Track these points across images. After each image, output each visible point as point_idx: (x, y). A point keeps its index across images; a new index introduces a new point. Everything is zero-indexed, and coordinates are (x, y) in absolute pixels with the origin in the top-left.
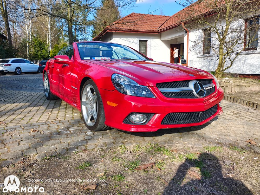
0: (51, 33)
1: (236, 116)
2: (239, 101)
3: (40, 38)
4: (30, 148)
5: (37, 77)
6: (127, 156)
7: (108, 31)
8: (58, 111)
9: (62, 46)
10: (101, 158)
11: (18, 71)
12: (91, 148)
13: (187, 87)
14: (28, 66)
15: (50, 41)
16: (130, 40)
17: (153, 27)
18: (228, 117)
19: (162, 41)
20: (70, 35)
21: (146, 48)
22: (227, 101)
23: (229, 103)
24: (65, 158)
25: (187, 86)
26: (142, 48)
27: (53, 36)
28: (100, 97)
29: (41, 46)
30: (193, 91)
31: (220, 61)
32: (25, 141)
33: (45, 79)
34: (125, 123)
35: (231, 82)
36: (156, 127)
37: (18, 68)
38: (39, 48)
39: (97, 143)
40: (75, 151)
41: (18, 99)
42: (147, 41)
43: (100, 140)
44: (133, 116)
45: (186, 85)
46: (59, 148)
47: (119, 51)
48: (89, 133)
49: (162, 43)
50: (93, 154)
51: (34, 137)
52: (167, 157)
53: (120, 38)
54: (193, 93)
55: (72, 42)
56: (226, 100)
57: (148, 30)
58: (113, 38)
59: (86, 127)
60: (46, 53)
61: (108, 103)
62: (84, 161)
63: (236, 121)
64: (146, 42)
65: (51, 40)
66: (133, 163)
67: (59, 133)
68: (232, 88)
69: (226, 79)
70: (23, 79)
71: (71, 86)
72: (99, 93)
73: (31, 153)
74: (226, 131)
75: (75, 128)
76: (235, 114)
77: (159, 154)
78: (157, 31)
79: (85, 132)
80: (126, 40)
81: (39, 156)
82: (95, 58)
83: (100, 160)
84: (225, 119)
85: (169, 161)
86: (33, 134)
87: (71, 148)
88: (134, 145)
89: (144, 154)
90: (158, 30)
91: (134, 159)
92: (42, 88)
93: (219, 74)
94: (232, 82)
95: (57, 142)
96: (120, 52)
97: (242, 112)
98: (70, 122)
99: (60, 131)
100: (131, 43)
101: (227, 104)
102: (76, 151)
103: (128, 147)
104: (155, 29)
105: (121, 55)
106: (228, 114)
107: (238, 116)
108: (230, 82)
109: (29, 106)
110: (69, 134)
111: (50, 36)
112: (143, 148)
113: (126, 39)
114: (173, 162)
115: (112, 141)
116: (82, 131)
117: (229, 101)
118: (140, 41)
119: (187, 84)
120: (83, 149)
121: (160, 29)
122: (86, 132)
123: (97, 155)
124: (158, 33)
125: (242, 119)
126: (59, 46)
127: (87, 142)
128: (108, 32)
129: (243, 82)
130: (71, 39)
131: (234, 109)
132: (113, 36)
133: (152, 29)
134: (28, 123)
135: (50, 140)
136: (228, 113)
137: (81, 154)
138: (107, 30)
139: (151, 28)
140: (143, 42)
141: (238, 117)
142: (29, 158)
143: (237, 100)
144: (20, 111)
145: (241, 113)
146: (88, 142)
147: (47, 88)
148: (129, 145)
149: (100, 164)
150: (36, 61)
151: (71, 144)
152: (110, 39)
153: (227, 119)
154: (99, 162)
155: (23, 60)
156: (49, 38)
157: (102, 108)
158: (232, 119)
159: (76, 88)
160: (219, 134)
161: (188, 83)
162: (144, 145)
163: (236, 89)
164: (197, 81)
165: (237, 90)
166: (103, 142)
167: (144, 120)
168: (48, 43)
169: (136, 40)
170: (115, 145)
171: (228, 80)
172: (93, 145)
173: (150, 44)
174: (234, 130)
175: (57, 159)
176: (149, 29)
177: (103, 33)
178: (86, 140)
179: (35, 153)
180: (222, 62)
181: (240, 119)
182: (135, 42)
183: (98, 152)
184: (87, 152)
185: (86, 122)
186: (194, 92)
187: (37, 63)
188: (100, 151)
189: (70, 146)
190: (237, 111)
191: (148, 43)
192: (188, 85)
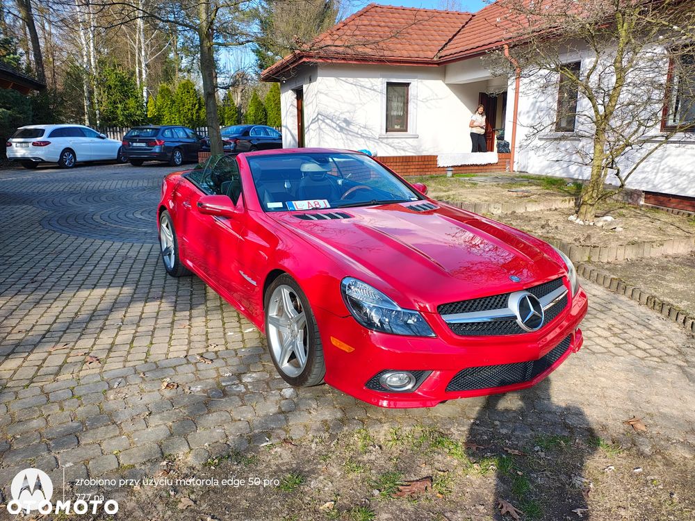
0: (147, 45)
1: (616, 340)
2: (629, 292)
3: (120, 65)
4: (172, 435)
5: (120, 182)
6: (373, 457)
7: (304, 59)
8: (204, 319)
9: (179, 88)
10: (321, 461)
11: (67, 160)
12: (298, 437)
13: (505, 307)
14: (92, 144)
15: (143, 65)
16: (363, 83)
17: (424, 48)
18: (597, 344)
19: (447, 85)
20: (207, 74)
21: (406, 103)
22: (601, 288)
23: (607, 297)
24: (249, 462)
25: (504, 305)
26: (395, 104)
27: (152, 53)
28: (315, 321)
29: (126, 88)
30: (515, 317)
31: (595, 173)
32: (158, 416)
33: (164, 225)
34: (369, 387)
35: (619, 229)
36: (433, 398)
37: (69, 150)
38: (118, 94)
39: (307, 422)
40: (265, 444)
41: (98, 271)
42: (408, 84)
43: (314, 413)
44: (387, 375)
45: (503, 303)
46: (231, 434)
47: (333, 111)
48: (288, 391)
49: (447, 89)
50: (303, 450)
51: (172, 402)
52: (455, 462)
53: (337, 77)
54: (515, 323)
55: (210, 90)
56: (600, 285)
57: (412, 55)
58: (318, 78)
59: (278, 373)
60: (138, 109)
61: (335, 342)
62: (288, 470)
63: (614, 360)
64: (406, 88)
65: (146, 65)
66: (386, 476)
67: (224, 393)
68: (619, 252)
69: (606, 221)
70: (85, 187)
71: (242, 273)
72: (312, 313)
73: (179, 448)
74: (586, 390)
75: (254, 375)
76: (615, 335)
77: (440, 455)
78: (435, 59)
79: (278, 389)
80: (352, 84)
81: (196, 456)
82: (293, 202)
83: (319, 467)
84: (588, 353)
85: (460, 473)
86: (168, 393)
87: (255, 436)
88: (386, 427)
89: (409, 452)
90: (439, 55)
91: (390, 466)
92: (145, 227)
93: (591, 205)
94: (621, 229)
95: (223, 418)
96: (337, 114)
97: (632, 328)
98: (239, 355)
99: (224, 384)
100: (367, 90)
101: (600, 301)
102: (269, 443)
103: (375, 434)
104: (430, 55)
105: (338, 122)
106: (599, 336)
107: (621, 341)
108: (616, 230)
109: (132, 300)
110: (245, 394)
111: (143, 53)
112: (405, 438)
113: (352, 79)
114: (468, 476)
115: (339, 415)
116: (270, 384)
117: (607, 288)
118: (389, 84)
119: (504, 300)
120: (283, 437)
121: (443, 53)
122: (281, 390)
123: (313, 453)
124: (438, 64)
125: (628, 351)
126: (170, 87)
127: (287, 420)
128: (304, 62)
129: (649, 228)
130: (209, 83)
131: (615, 318)
132: (319, 72)
133: (422, 54)
134: (148, 360)
135: (209, 412)
136: (600, 331)
137: (279, 450)
138: (301, 58)
139: (419, 49)
140: (398, 89)
141: (620, 344)
142: (177, 460)
143: (625, 289)
144: (117, 316)
145: (629, 331)
146: (290, 418)
147: (167, 248)
148: (377, 428)
149: (322, 478)
150: (111, 130)
151: (256, 423)
152: (310, 80)
153: (594, 353)
154: (318, 473)
155: (79, 128)
156: (142, 59)
157: (319, 347)
158: (605, 351)
159: (254, 283)
160: (570, 398)
161: (506, 297)
162: (407, 429)
163: (627, 252)
164: (526, 294)
165: (631, 254)
166: (321, 418)
167: (409, 382)
168: (137, 70)
169: (379, 84)
170: (347, 428)
171: (610, 224)
172: (302, 428)
173: (415, 94)
174: (603, 388)
175: (233, 465)
176: (414, 54)
177: (292, 63)
178: (283, 412)
179: (186, 449)
180: (600, 176)
181: (623, 351)
182: (375, 87)
183: (313, 445)
184: (290, 446)
185: (280, 365)
186: (519, 320)
187: (115, 134)
188: (316, 443)
189: (254, 429)
190: (622, 324)
191: (412, 90)
192: (507, 301)
